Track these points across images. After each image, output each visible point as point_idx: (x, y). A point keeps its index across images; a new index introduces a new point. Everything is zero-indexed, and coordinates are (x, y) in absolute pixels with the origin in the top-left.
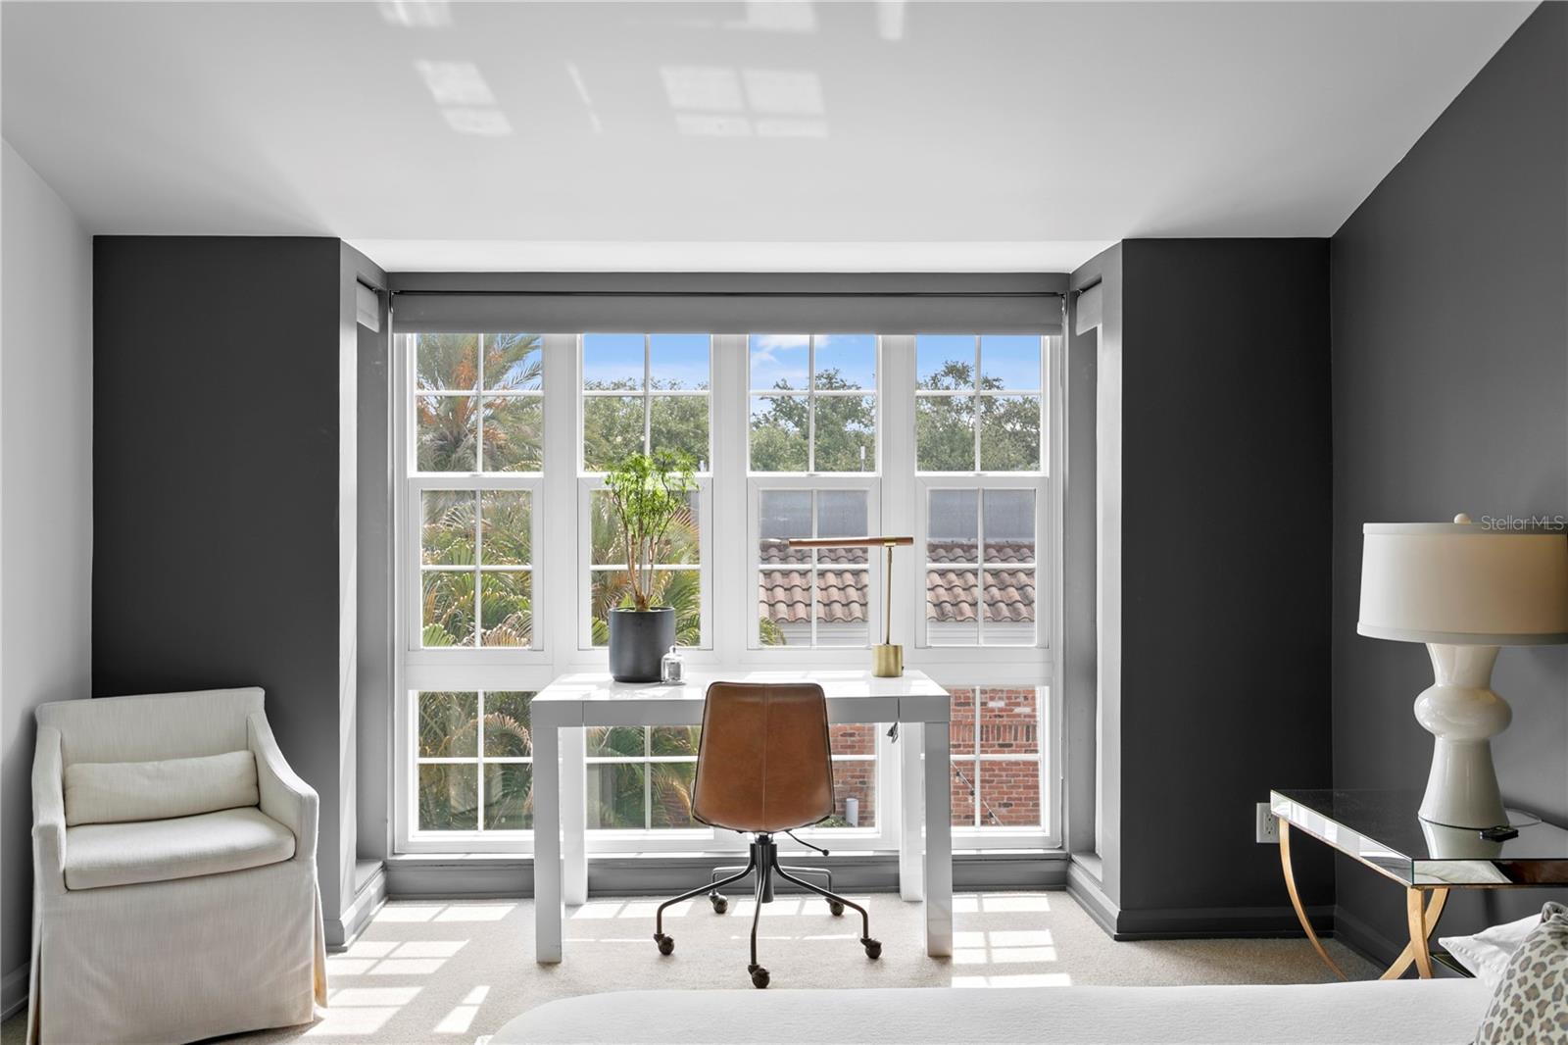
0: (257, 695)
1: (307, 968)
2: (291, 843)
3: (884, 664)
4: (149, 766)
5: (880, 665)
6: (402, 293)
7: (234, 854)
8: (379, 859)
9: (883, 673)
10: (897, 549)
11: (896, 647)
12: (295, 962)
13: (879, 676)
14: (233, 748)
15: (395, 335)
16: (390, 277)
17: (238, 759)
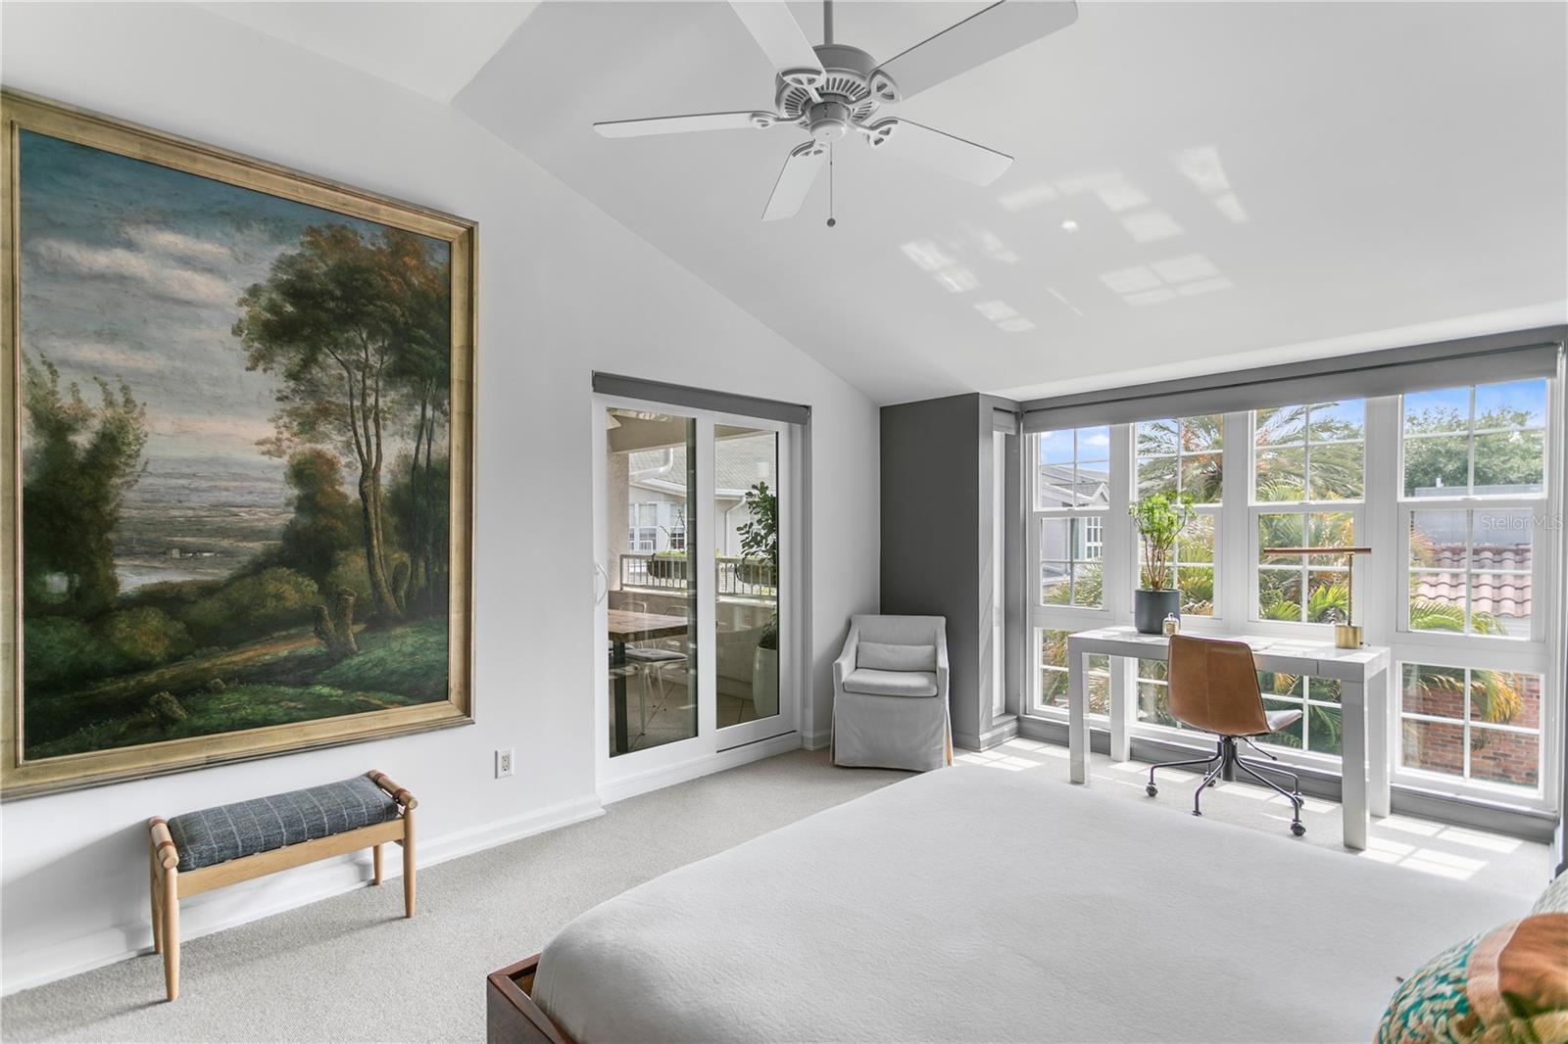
0: (943, 620)
1: (941, 749)
2: (935, 689)
3: (1343, 638)
4: (890, 647)
5: (1340, 639)
6: (1029, 412)
7: (909, 689)
8: (1015, 714)
9: (1343, 644)
10: (1356, 557)
11: (1355, 628)
12: (936, 744)
13: (1339, 647)
14: (929, 644)
15: (1027, 435)
16: (1021, 404)
17: (929, 648)
